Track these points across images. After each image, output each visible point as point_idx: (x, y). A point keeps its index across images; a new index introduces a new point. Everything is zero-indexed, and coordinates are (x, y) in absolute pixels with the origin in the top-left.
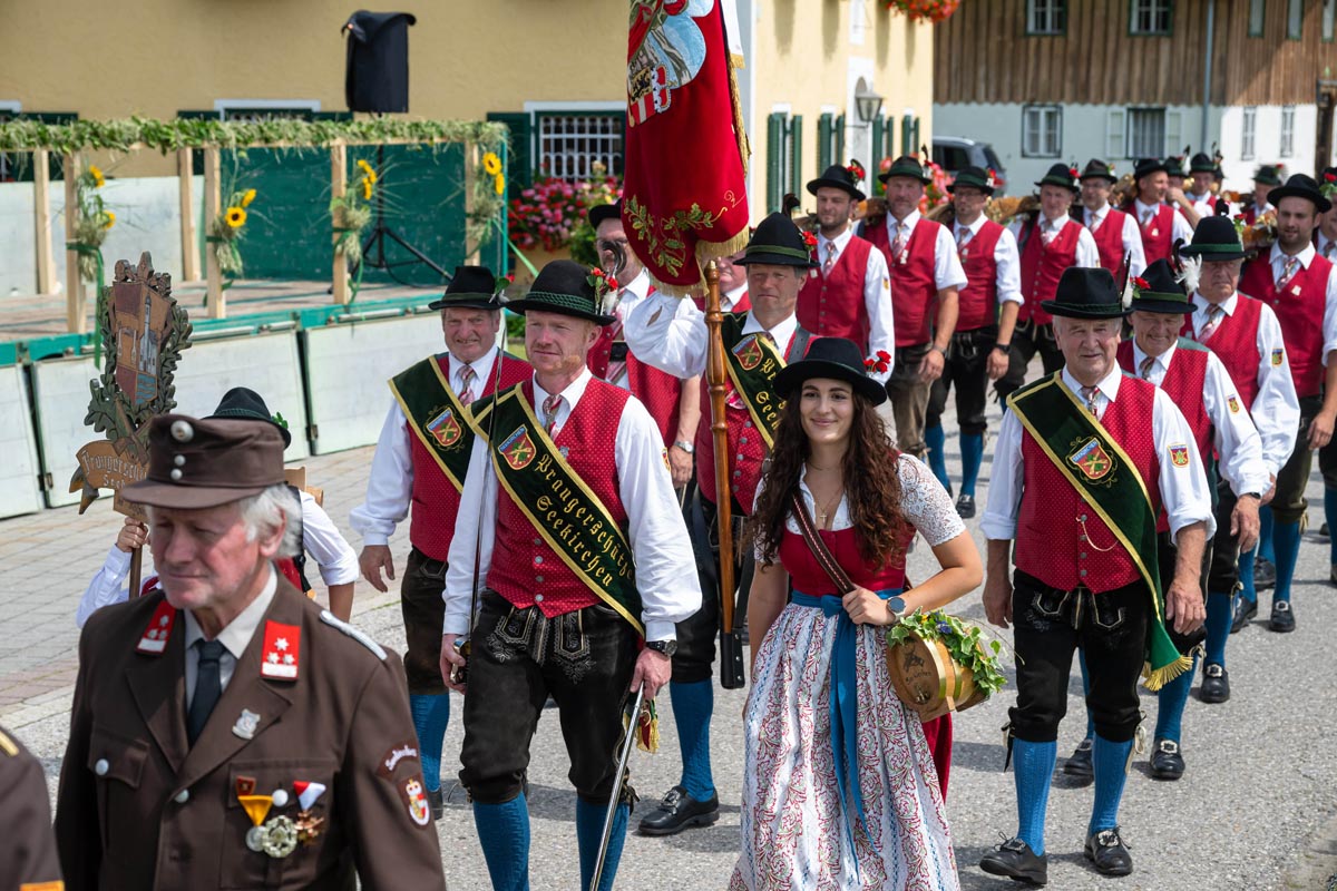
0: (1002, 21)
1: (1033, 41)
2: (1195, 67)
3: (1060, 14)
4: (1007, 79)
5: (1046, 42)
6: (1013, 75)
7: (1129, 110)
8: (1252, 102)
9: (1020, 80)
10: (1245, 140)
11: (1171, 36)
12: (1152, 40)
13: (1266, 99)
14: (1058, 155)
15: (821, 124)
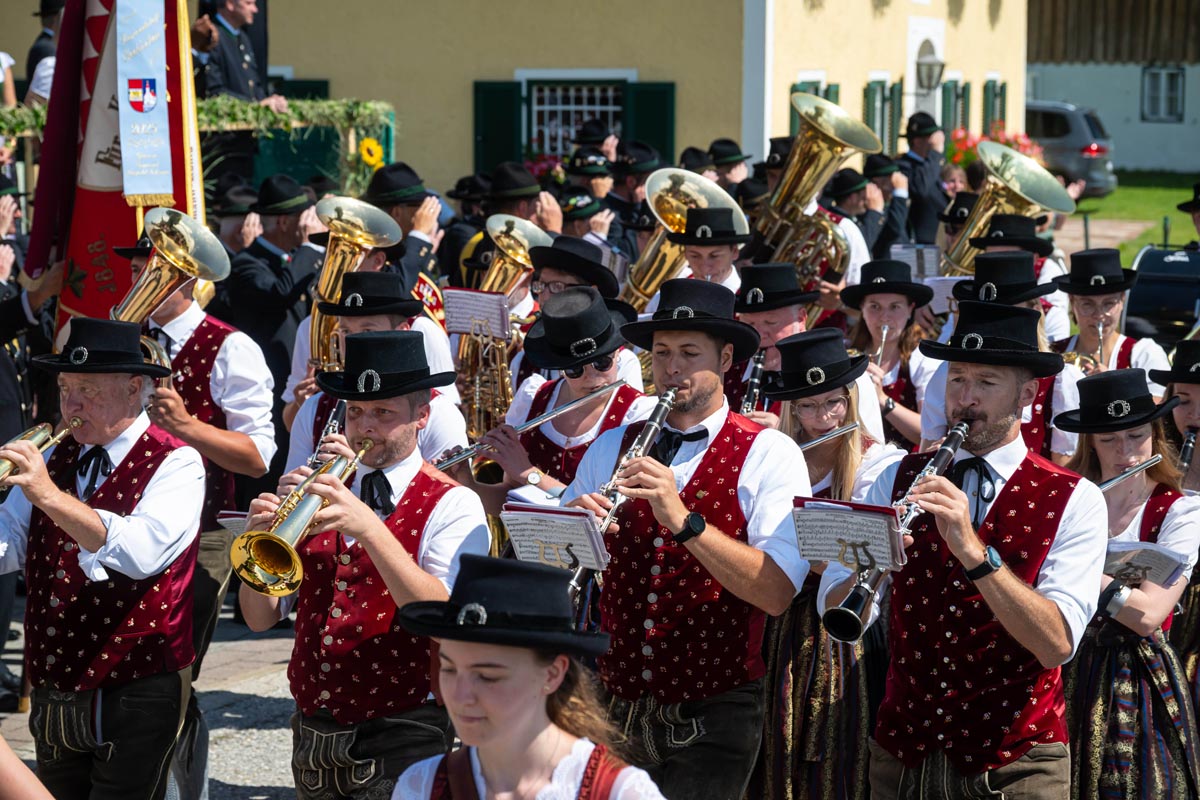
4: (1126, 38)
6: (1133, 32)
9: (1140, 38)
14: (1180, 119)
15: (868, 92)
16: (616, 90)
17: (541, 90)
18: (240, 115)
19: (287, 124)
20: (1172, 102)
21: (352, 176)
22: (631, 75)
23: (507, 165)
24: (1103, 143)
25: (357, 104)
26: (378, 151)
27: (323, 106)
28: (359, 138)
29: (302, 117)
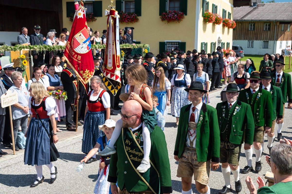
0: (245, 29)
1: (250, 31)
2: (273, 35)
3: (254, 28)
4: (246, 37)
5: (252, 32)
6: (247, 36)
7: (263, 41)
8: (281, 40)
9: (248, 37)
10: (280, 46)
11: (270, 31)
12: (267, 31)
13: (284, 40)
14: (253, 48)
15: (211, 44)
16: (178, 43)
17: (168, 43)
18: (129, 46)
19: (135, 47)
20: (252, 45)
21: (144, 54)
22: (180, 41)
23: (163, 53)
24: (242, 51)
25: (144, 45)
26: (147, 51)
27: (140, 45)
28: (145, 49)
29: (137, 46)
